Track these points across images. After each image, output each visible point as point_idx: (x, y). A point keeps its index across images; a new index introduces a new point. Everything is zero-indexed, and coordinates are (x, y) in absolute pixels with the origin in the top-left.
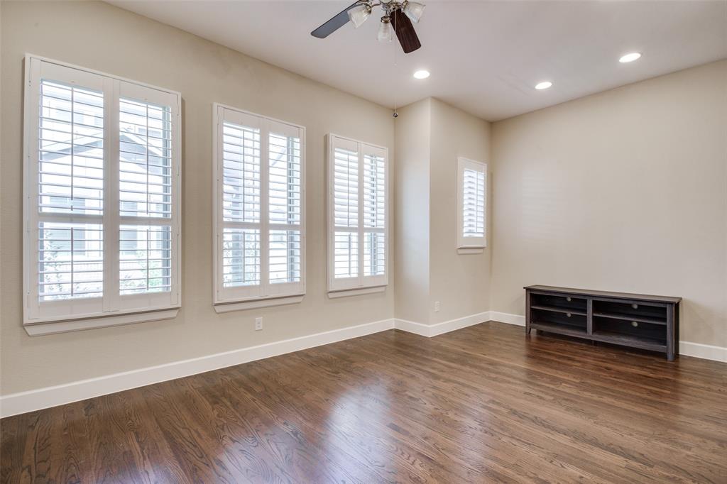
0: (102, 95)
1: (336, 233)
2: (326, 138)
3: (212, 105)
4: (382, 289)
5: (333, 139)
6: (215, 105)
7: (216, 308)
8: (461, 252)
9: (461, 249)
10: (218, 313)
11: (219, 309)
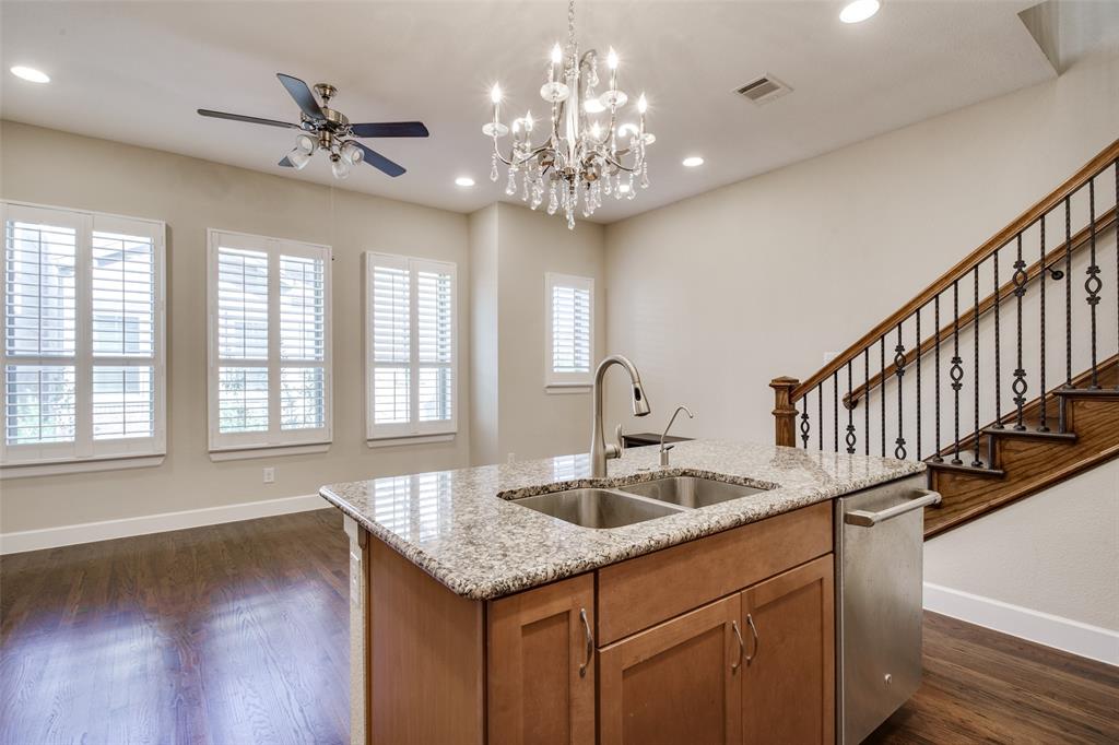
0: (73, 231)
1: (377, 370)
2: (363, 256)
3: (206, 231)
4: (451, 438)
5: (371, 257)
6: (209, 230)
7: (212, 456)
8: (549, 391)
9: (549, 387)
10: (214, 462)
11: (215, 457)
